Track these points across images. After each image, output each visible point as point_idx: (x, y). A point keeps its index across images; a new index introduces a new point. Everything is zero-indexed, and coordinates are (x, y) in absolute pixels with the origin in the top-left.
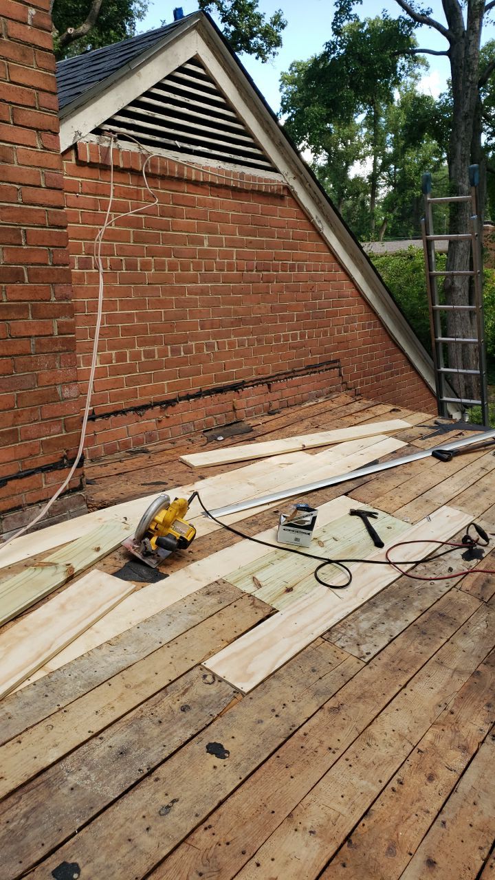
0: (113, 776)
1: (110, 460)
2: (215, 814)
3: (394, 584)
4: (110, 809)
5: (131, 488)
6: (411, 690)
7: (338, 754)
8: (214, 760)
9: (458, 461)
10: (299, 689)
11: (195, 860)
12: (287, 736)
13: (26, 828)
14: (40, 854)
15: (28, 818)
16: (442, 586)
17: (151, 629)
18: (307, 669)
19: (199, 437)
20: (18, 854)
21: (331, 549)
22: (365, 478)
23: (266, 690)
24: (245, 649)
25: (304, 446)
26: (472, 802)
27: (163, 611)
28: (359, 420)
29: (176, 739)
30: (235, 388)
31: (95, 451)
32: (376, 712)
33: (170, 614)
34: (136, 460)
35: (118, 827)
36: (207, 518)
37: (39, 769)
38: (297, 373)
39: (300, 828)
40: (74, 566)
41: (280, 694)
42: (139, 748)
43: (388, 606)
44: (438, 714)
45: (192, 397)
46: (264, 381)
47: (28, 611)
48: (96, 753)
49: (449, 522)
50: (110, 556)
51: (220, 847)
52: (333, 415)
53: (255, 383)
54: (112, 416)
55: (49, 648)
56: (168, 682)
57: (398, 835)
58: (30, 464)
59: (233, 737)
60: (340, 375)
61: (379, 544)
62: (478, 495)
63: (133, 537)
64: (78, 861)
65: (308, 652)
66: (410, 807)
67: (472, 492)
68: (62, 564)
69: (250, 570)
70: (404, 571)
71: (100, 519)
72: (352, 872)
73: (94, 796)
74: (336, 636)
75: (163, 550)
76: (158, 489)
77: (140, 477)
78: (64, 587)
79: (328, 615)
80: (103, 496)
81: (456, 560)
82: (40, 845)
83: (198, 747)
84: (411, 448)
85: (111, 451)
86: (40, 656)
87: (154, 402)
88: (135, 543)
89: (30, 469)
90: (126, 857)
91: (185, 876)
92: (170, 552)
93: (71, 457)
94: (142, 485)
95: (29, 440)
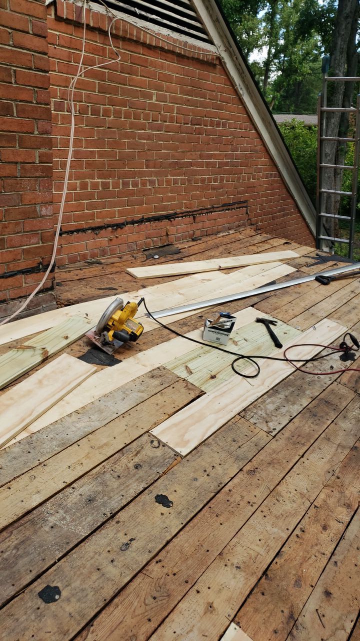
0: (84, 518)
1: (72, 267)
2: (164, 552)
3: (291, 377)
4: (82, 545)
5: (89, 291)
6: (308, 459)
7: (256, 507)
8: (161, 508)
9: (334, 285)
10: (224, 455)
11: (150, 587)
12: (216, 491)
13: (17, 557)
14: (29, 578)
15: (18, 549)
16: (326, 380)
17: (110, 403)
18: (230, 439)
19: (139, 255)
20: (11, 578)
21: (243, 348)
22: (266, 294)
23: (199, 454)
24: (182, 422)
25: (220, 267)
26: (356, 548)
27: (118, 389)
28: (260, 249)
29: (131, 491)
30: (169, 217)
31: (61, 260)
32: (282, 476)
33: (124, 391)
34: (92, 269)
35: (89, 559)
36: (148, 319)
37: (25, 510)
38: (215, 209)
39: (229, 564)
40: (48, 350)
41: (210, 458)
42: (103, 497)
43: (287, 393)
44: (328, 479)
45: (137, 222)
46: (191, 214)
47: (13, 384)
48: (70, 500)
49: (330, 331)
50: (76, 343)
51: (169, 577)
52: (241, 244)
53: (184, 215)
54: (75, 233)
55: (30, 415)
56: (124, 445)
57: (302, 571)
58: (14, 267)
59: (175, 491)
60: (247, 213)
61: (278, 345)
62: (349, 312)
63: (94, 330)
64: (59, 585)
65: (230, 426)
66: (311, 550)
67: (345, 309)
68: (39, 348)
69: (183, 361)
70: (298, 366)
71: (67, 314)
72: (269, 600)
73: (69, 534)
74: (249, 414)
75: (117, 341)
76: (111, 293)
77: (96, 283)
78: (41, 366)
79: (243, 398)
80: (69, 295)
81: (335, 361)
82: (29, 572)
83: (149, 497)
84: (299, 274)
85: (73, 261)
86: (23, 420)
87: (107, 225)
88: (96, 335)
89: (13, 271)
90: (96, 583)
91: (142, 599)
92: (123, 343)
93: (45, 264)
94: (98, 289)
95: (13, 248)
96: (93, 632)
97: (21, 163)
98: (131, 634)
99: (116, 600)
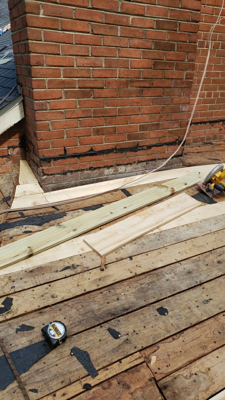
0: (185, 280)
1: (194, 145)
4: (182, 293)
5: (203, 159)
11: (218, 326)
13: (148, 289)
14: (153, 300)
15: (149, 285)
17: (207, 224)
20: (144, 297)
27: (213, 218)
29: (214, 274)
31: (189, 140)
33: (216, 219)
34: (206, 147)
35: (185, 301)
37: (154, 268)
40: (175, 189)
42: (196, 273)
47: (154, 204)
48: (178, 269)
50: (191, 188)
54: (199, 124)
55: (162, 221)
56: (213, 249)
58: (163, 141)
63: (203, 182)
64: (168, 308)
68: (170, 187)
71: (188, 171)
73: (176, 286)
75: (216, 190)
76: (215, 162)
77: (208, 155)
78: (170, 197)
80: (190, 161)
82: (153, 297)
85: (195, 141)
86: (158, 223)
87: (220, 120)
88: (203, 185)
89: (162, 143)
90: (187, 314)
91: (212, 331)
92: (220, 192)
93: (180, 140)
94: (208, 159)
95: (164, 129)
96: (182, 336)
97: (175, 79)
98: (203, 345)
99: (197, 326)
